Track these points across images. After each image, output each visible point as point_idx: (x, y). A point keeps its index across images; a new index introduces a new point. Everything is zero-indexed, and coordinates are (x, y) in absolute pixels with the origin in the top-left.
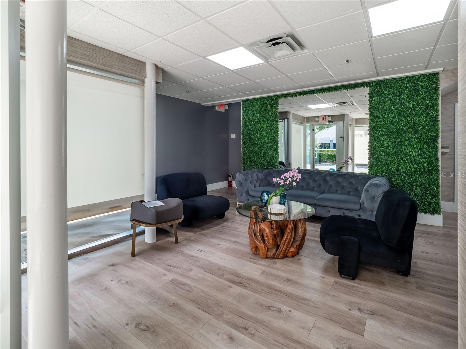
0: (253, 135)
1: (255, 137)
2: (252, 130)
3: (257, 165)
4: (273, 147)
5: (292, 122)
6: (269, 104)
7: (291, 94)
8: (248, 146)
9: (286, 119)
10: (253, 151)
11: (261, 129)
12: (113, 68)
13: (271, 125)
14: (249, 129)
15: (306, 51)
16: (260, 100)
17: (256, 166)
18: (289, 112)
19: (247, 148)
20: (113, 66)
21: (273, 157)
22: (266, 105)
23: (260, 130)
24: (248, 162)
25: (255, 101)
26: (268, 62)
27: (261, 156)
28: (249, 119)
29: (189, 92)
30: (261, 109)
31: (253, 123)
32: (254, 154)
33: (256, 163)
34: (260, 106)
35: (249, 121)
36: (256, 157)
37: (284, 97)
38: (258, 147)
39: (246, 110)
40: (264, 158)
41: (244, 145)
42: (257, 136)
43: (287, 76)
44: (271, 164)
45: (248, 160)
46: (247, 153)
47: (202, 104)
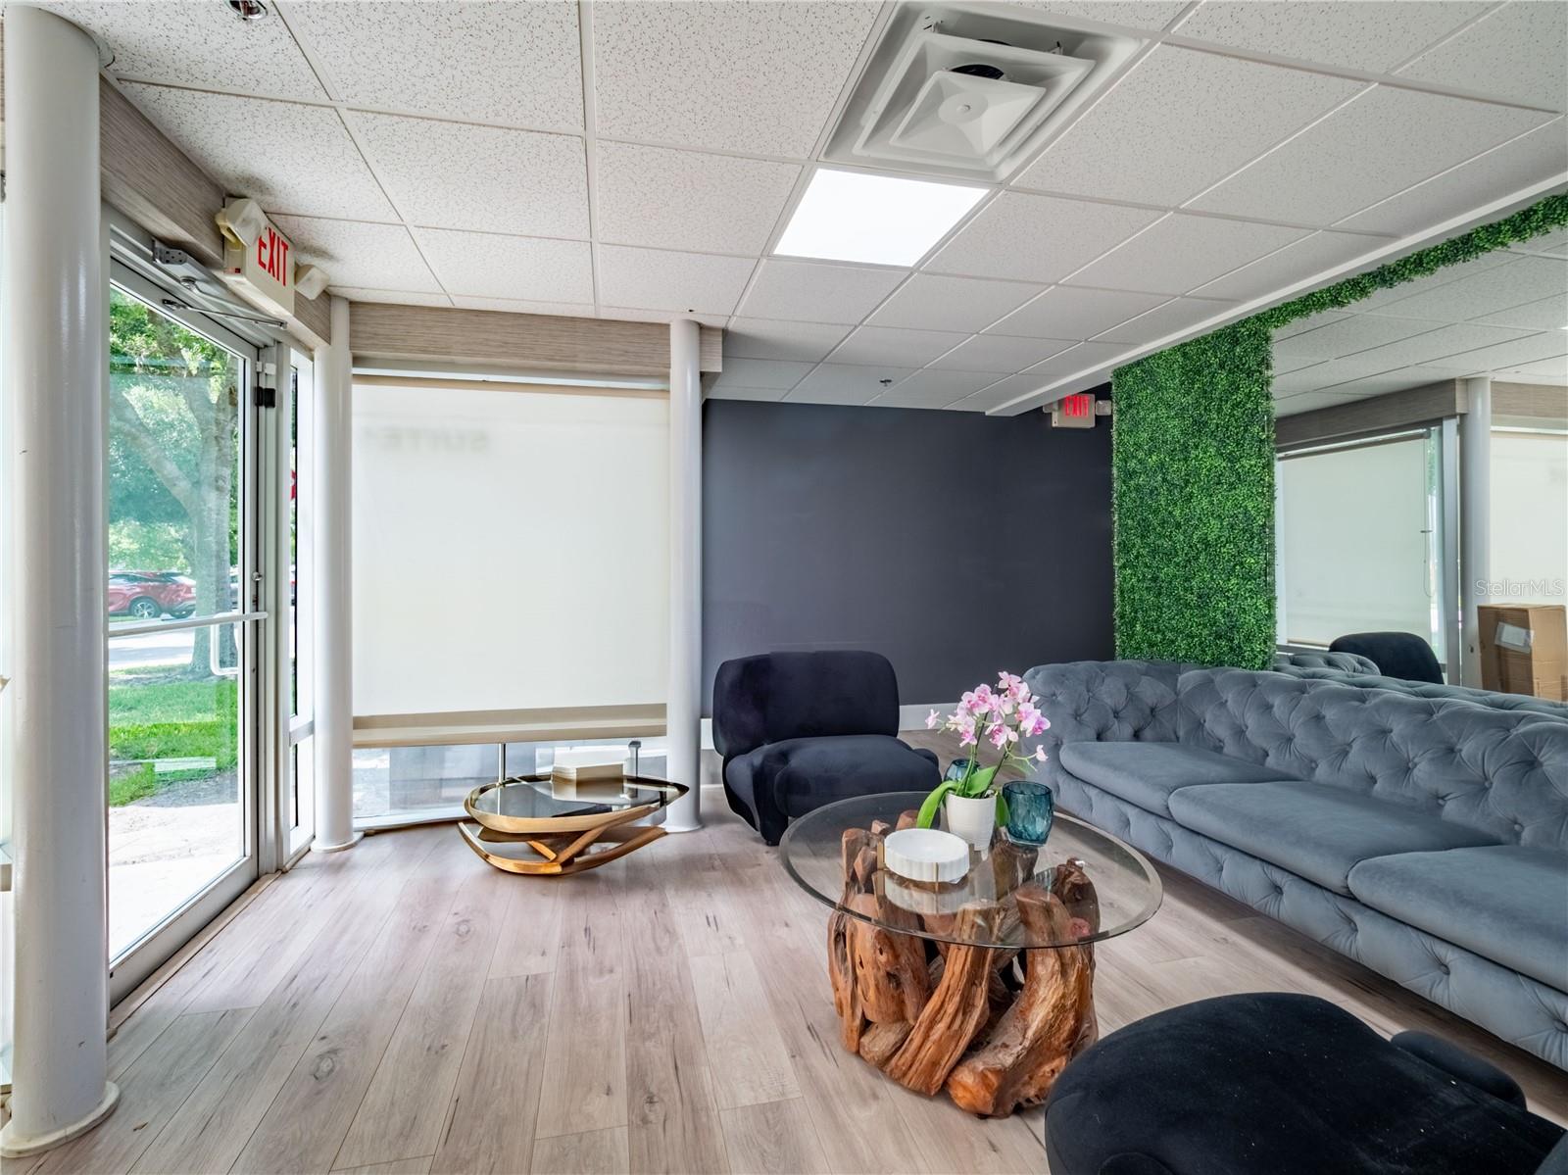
0: (1156, 512)
1: (1163, 523)
2: (1152, 492)
3: (1173, 642)
4: (1241, 564)
5: (1493, 428)
6: (1222, 366)
7: (1328, 290)
8: (1137, 557)
9: (1453, 416)
10: (1155, 579)
11: (1187, 482)
12: (575, 361)
13: (1232, 459)
14: (1138, 488)
15: (1121, 52)
16: (1185, 355)
17: (1169, 646)
18: (1467, 381)
19: (1133, 567)
20: (575, 356)
21: (1245, 612)
22: (1206, 372)
23: (1186, 486)
24: (1138, 627)
25: (1160, 362)
26: (1001, 185)
27: (1187, 605)
28: (1138, 446)
29: (889, 381)
30: (1188, 393)
31: (1154, 458)
32: (1160, 594)
33: (1169, 635)
34: (1182, 383)
35: (1141, 455)
36: (1169, 607)
37: (1295, 313)
38: (1178, 564)
39: (1130, 406)
40: (1204, 616)
41: (1122, 555)
42: (1170, 513)
43: (1185, 212)
44: (1232, 641)
45: (1135, 619)
46: (1132, 589)
47: (987, 413)
